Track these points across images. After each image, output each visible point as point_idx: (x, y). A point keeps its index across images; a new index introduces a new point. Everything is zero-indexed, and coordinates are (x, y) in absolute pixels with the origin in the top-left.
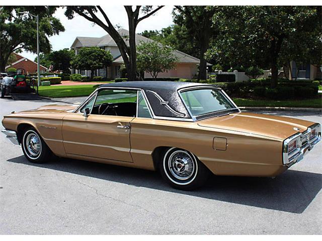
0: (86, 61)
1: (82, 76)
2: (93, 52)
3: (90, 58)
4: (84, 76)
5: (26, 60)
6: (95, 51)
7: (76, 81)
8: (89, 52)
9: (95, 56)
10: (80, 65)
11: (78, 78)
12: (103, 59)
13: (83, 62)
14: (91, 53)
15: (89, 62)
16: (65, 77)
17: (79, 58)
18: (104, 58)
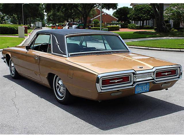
0: (138, 14)
1: (137, 25)
2: (144, 8)
3: (141, 13)
4: (138, 25)
5: (105, 14)
6: (145, 7)
7: (132, 28)
8: (141, 8)
9: (144, 11)
10: (134, 18)
11: (133, 26)
12: (150, 13)
13: (136, 15)
14: (142, 9)
15: (140, 15)
16: (125, 26)
17: (133, 12)
18: (152, 13)
